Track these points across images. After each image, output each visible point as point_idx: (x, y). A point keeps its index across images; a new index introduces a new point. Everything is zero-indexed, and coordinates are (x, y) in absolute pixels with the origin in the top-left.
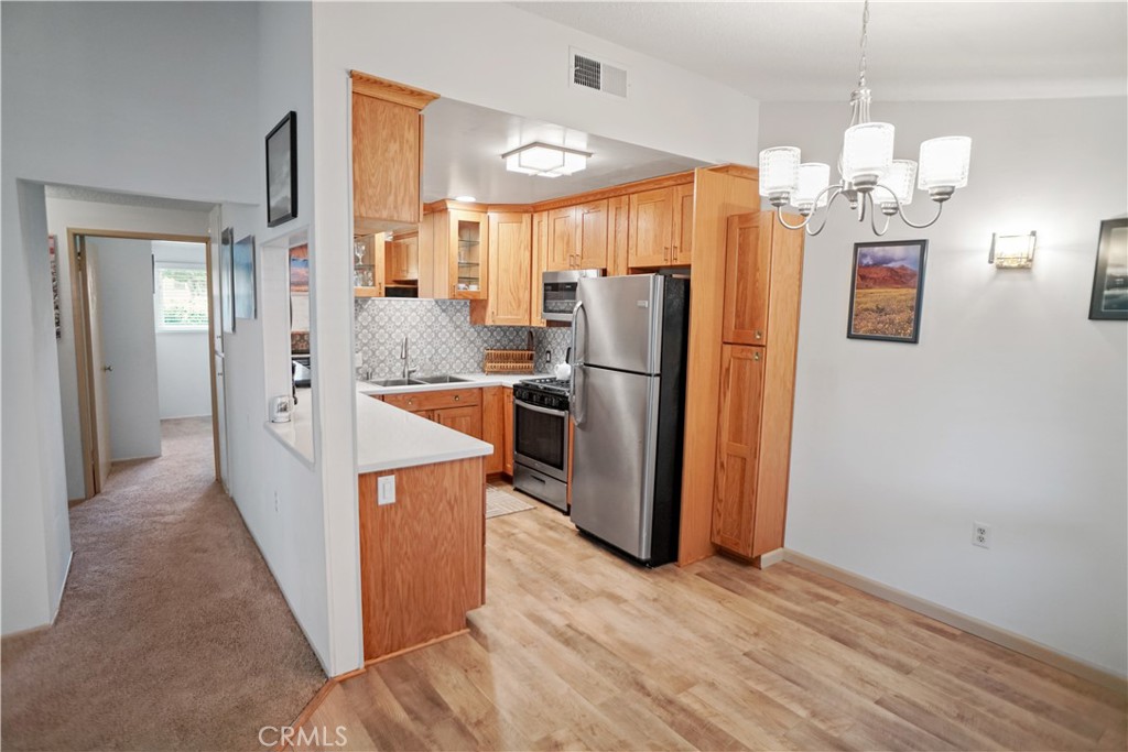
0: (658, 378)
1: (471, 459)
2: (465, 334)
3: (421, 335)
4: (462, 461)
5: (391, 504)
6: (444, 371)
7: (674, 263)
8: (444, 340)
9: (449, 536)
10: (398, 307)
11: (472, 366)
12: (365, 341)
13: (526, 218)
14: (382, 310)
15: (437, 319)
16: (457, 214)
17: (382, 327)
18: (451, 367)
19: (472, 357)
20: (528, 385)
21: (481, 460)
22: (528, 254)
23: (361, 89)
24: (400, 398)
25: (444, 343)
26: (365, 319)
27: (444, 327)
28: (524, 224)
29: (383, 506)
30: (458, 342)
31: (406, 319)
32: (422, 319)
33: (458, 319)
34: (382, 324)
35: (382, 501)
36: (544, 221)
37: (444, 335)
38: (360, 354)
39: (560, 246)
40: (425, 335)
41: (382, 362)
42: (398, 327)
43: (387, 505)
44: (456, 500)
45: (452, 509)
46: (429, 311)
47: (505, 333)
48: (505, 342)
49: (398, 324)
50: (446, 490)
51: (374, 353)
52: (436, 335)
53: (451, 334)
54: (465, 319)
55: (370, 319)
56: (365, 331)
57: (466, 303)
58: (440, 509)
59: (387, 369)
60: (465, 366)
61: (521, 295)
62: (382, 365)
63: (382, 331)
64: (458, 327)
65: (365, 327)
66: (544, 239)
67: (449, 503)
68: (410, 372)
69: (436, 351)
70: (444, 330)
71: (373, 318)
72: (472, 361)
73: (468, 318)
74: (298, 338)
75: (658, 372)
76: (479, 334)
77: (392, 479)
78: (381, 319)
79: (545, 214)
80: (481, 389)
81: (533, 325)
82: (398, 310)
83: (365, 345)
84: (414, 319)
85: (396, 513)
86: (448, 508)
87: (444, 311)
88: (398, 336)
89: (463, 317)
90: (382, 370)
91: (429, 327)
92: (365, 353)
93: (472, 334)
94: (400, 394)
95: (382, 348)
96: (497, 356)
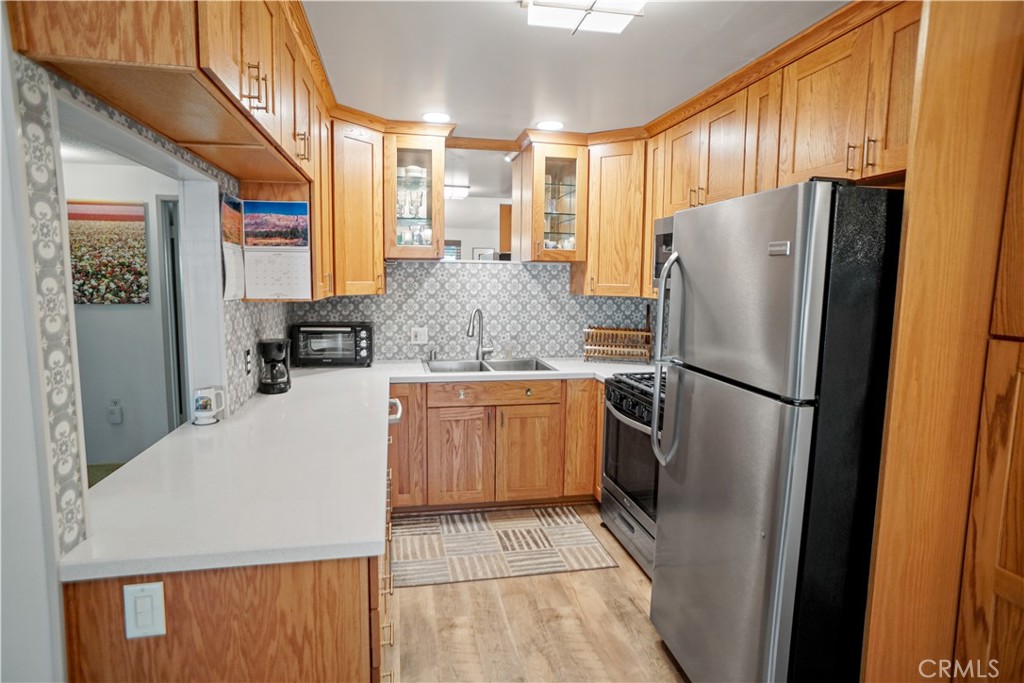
0: (811, 409)
2: (563, 307)
3: (504, 307)
5: (157, 639)
6: (532, 352)
7: (870, 173)
8: (534, 314)
10: (474, 272)
11: (571, 347)
12: (432, 313)
13: (638, 146)
14: (453, 275)
15: (524, 287)
16: (545, 148)
17: (453, 296)
18: (543, 348)
19: (572, 337)
20: (620, 382)
22: (640, 197)
24: (448, 388)
25: (534, 318)
26: (432, 286)
27: (534, 297)
28: (635, 153)
29: (138, 642)
30: (553, 317)
31: (484, 286)
32: (504, 287)
33: (554, 287)
34: (453, 292)
35: (133, 632)
36: (660, 147)
37: (534, 307)
38: (426, 328)
39: (679, 179)
40: (508, 307)
41: (453, 338)
42: (474, 297)
43: (147, 639)
45: (299, 653)
46: (515, 276)
47: (619, 307)
48: (619, 317)
49: (474, 293)
50: (283, 615)
51: (442, 327)
52: (524, 307)
53: (544, 307)
54: (564, 287)
55: (438, 286)
56: (432, 300)
57: (564, 267)
58: (272, 650)
59: (459, 348)
60: (562, 347)
61: (630, 255)
62: (452, 342)
63: (453, 301)
64: (554, 297)
65: (432, 296)
66: (660, 173)
67: (292, 641)
68: (484, 354)
69: (524, 328)
70: (534, 301)
71: (442, 286)
72: (571, 341)
73: (568, 287)
74: (308, 308)
75: (812, 397)
76: (582, 307)
77: (157, 589)
78: (453, 286)
79: (662, 136)
80: (564, 381)
81: (645, 296)
82: (474, 275)
83: (432, 317)
84: (494, 287)
85: (170, 655)
86: (289, 650)
87: (534, 277)
88: (472, 305)
89: (561, 286)
90: (453, 349)
91: (515, 297)
92: (431, 328)
93: (572, 307)
94: (447, 383)
95: (453, 322)
96: (607, 337)
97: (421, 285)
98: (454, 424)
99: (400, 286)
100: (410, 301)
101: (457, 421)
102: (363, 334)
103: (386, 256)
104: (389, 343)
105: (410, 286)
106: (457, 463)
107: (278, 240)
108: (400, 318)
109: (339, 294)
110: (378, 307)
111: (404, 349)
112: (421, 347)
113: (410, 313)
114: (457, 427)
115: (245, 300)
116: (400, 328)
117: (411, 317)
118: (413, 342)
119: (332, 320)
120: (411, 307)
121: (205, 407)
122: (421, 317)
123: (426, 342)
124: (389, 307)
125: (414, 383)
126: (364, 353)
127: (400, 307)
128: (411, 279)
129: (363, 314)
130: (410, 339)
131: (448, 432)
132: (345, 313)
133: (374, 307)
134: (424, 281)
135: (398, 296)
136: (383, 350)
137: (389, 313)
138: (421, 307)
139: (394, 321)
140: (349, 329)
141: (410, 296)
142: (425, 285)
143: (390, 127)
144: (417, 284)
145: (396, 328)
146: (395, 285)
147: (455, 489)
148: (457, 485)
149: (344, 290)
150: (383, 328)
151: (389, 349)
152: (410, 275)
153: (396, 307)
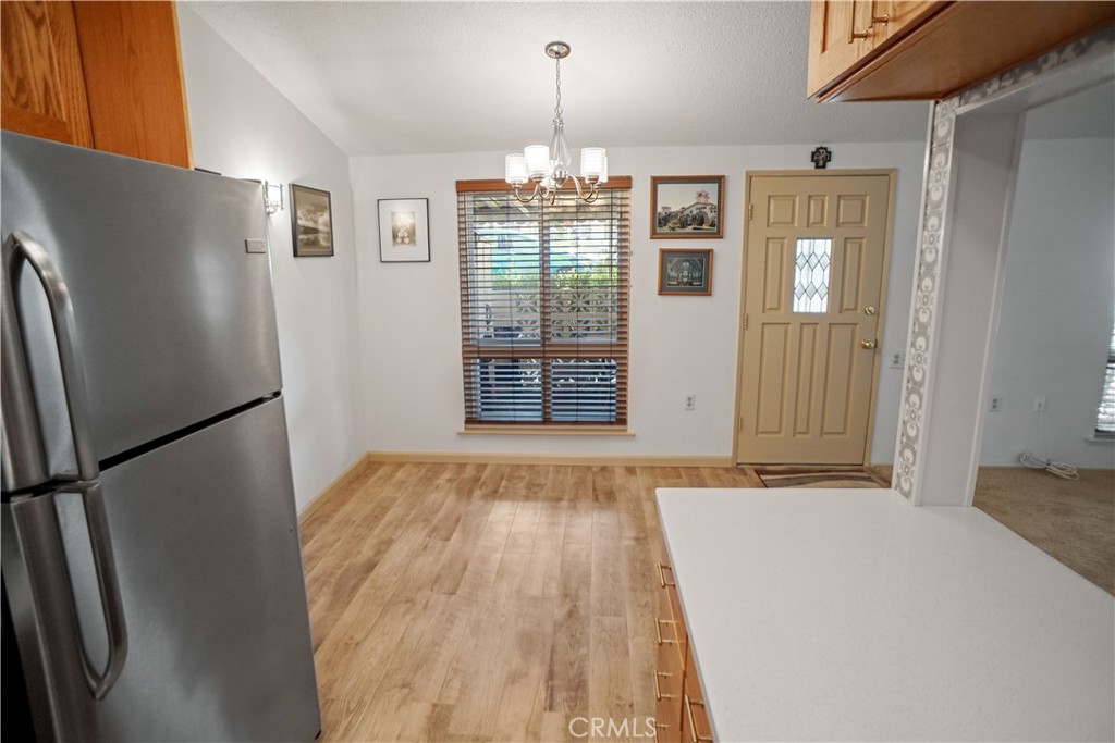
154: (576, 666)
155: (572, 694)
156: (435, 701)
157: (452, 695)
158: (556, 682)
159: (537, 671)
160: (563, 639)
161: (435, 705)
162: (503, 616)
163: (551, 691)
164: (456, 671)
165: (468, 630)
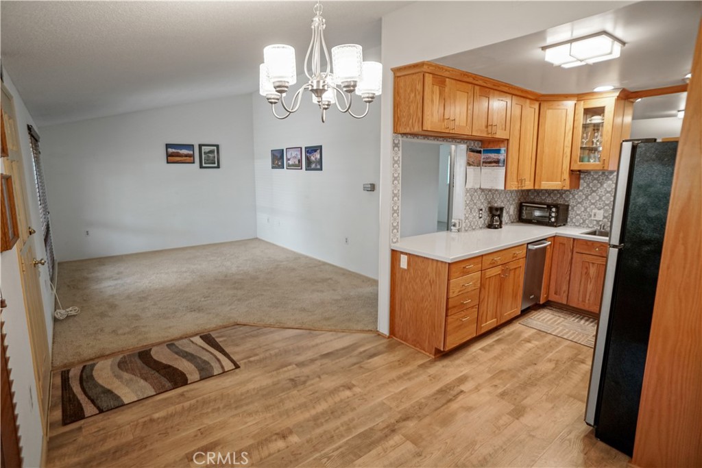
1: (442, 262)
4: (437, 261)
5: (405, 269)
9: (429, 299)
12: (607, 202)
21: (447, 265)
23: (398, 74)
24: (589, 243)
26: (609, 186)
29: (402, 269)
35: (401, 266)
44: (433, 281)
50: (429, 274)
56: (608, 195)
58: (426, 282)
67: (430, 281)
75: (617, 244)
77: (406, 257)
85: (407, 275)
86: (429, 284)
92: (606, 211)
94: (589, 241)
97: (602, 185)
98: (591, 265)
99: (588, 185)
100: (594, 194)
101: (593, 263)
102: (554, 210)
103: (571, 169)
104: (578, 217)
105: (594, 186)
106: (590, 287)
107: (494, 164)
108: (586, 203)
109: (536, 188)
110: (574, 196)
111: (587, 222)
112: (598, 222)
113: (593, 201)
114: (593, 266)
115: (480, 188)
116: (586, 209)
117: (593, 204)
118: (592, 218)
119: (536, 201)
120: (593, 198)
121: (454, 225)
122: (600, 204)
123: (601, 219)
124: (580, 197)
125: (570, 238)
126: (553, 220)
127: (587, 197)
128: (595, 182)
129: (564, 200)
130: (591, 216)
131: (587, 268)
132: (543, 198)
133: (571, 196)
134: (604, 183)
135: (587, 191)
136: (574, 220)
137: (580, 200)
138: (600, 198)
139: (582, 205)
140: (545, 206)
141: (594, 191)
142: (605, 185)
143: (580, 97)
144: (599, 185)
145: (583, 209)
146: (585, 185)
147: (587, 302)
148: (589, 300)
149: (540, 186)
150: (575, 208)
151: (578, 221)
152: (595, 179)
153: (584, 197)
154: (434, 397)
155: (448, 390)
156: (516, 421)
157: (505, 419)
158: (450, 397)
159: (454, 406)
160: (426, 411)
161: (517, 419)
162: (447, 443)
163: (456, 396)
164: (498, 428)
165: (477, 447)
